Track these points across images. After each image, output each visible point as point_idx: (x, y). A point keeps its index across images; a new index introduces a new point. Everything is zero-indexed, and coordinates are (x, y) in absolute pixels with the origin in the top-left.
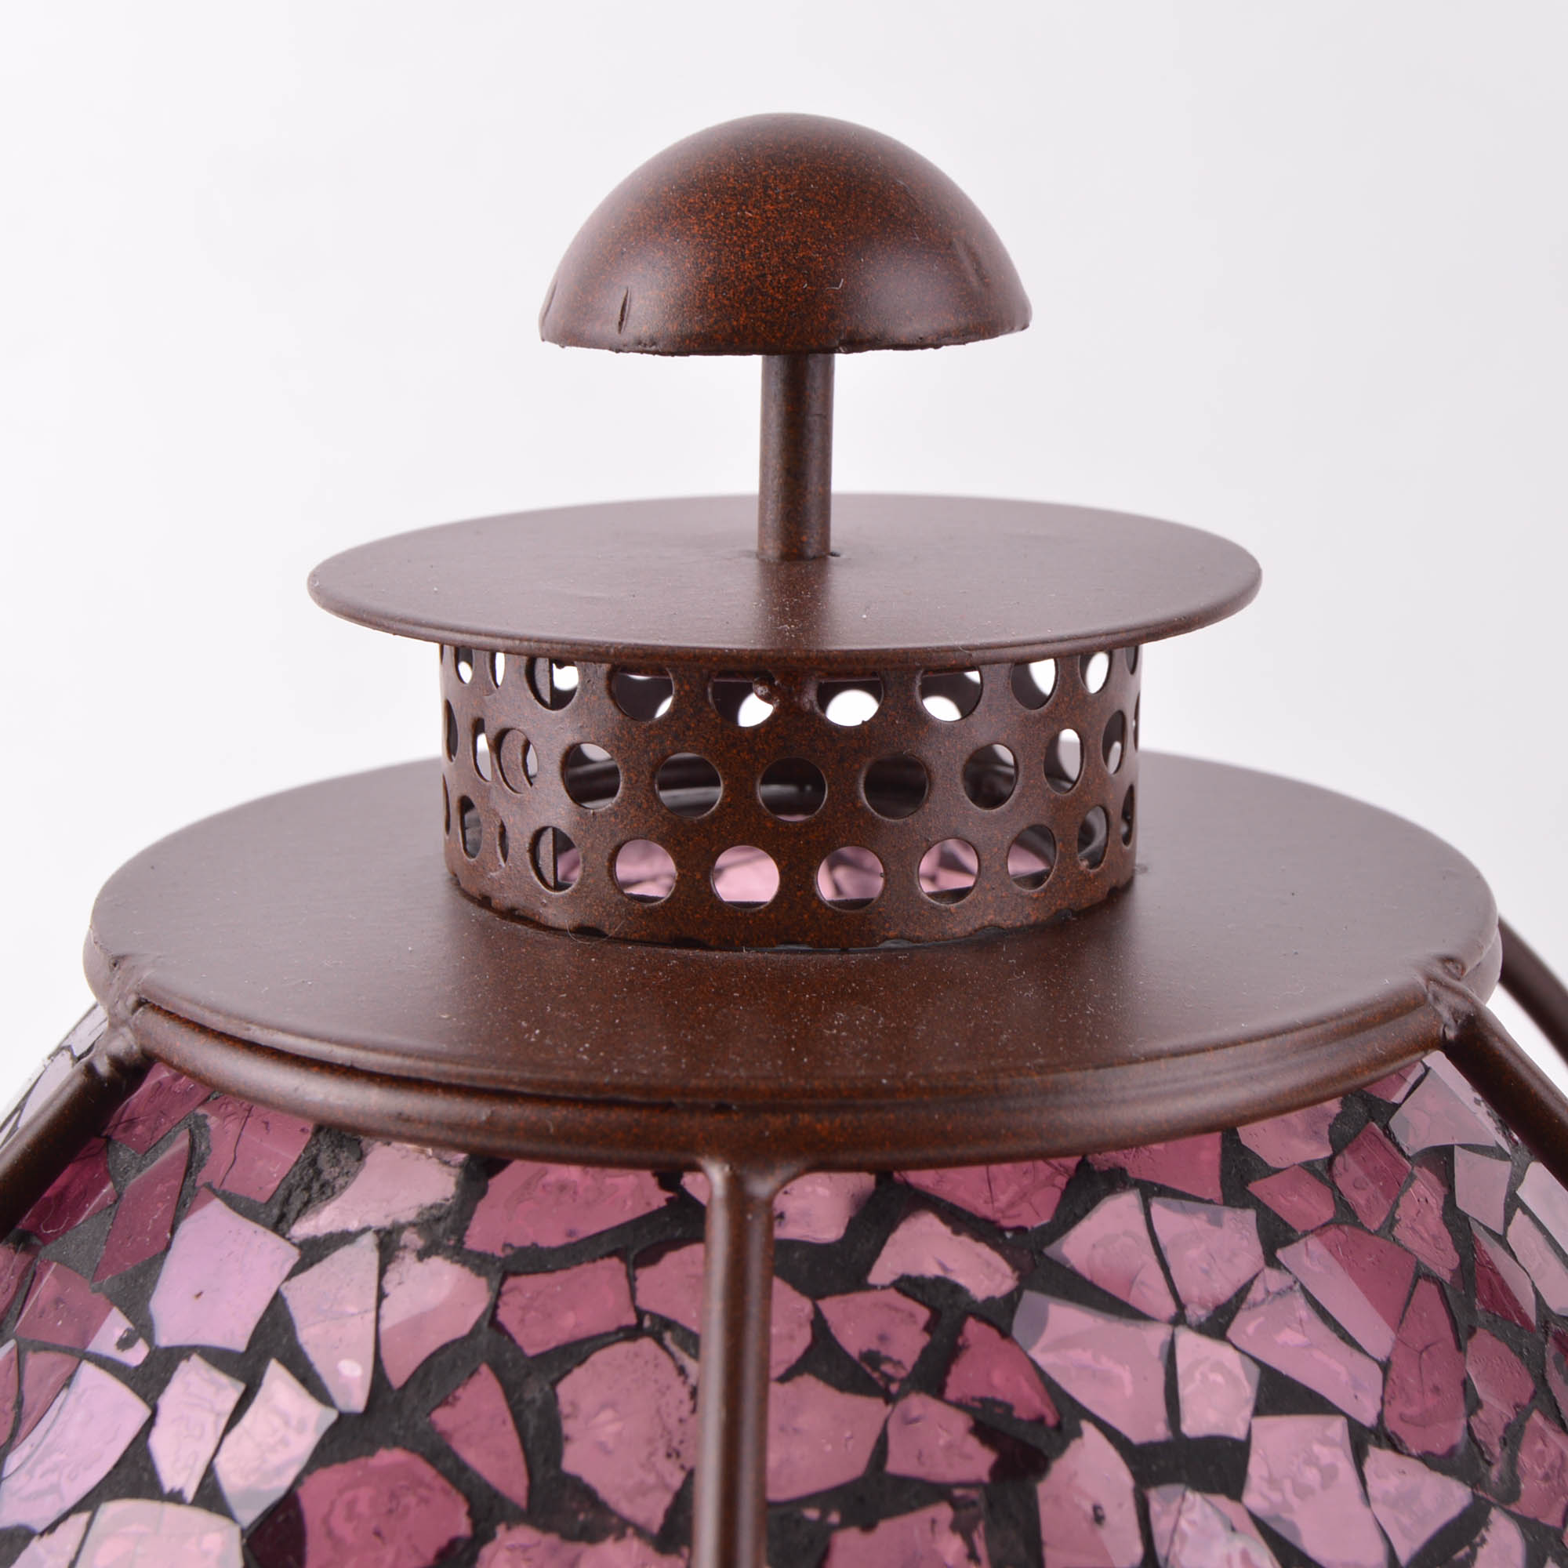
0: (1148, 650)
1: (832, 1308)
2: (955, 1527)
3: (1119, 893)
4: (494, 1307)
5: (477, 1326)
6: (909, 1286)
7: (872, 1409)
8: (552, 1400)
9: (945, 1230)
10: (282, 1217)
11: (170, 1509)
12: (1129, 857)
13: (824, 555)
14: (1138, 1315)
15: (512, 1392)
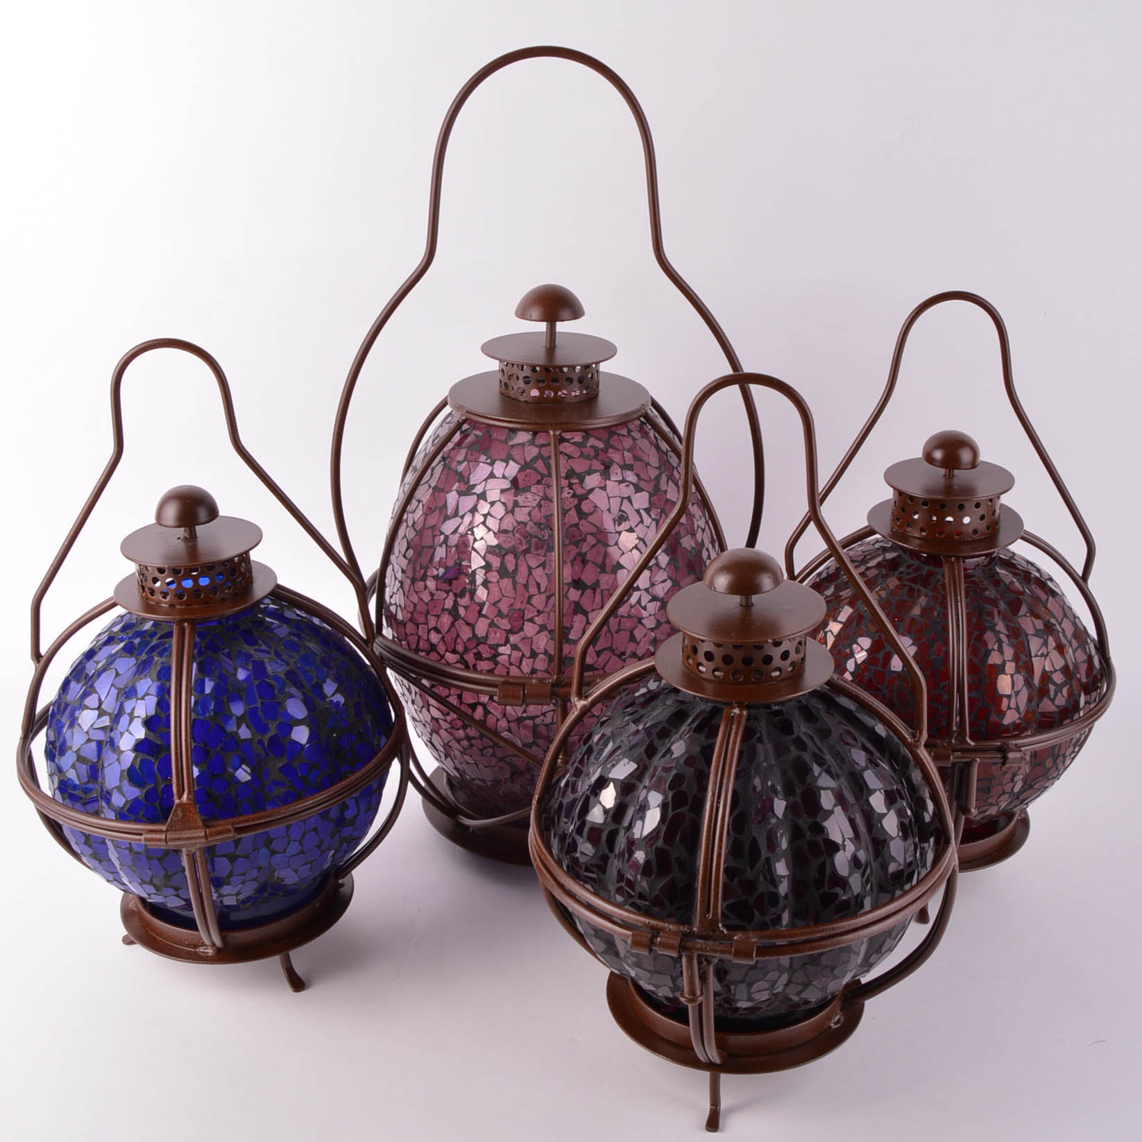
1: (583, 450)
2: (600, 475)
3: (597, 396)
4: (540, 451)
5: (538, 454)
6: (591, 447)
7: (589, 462)
8: (549, 462)
9: (595, 440)
13: (555, 347)
14: (619, 450)
15: (544, 462)
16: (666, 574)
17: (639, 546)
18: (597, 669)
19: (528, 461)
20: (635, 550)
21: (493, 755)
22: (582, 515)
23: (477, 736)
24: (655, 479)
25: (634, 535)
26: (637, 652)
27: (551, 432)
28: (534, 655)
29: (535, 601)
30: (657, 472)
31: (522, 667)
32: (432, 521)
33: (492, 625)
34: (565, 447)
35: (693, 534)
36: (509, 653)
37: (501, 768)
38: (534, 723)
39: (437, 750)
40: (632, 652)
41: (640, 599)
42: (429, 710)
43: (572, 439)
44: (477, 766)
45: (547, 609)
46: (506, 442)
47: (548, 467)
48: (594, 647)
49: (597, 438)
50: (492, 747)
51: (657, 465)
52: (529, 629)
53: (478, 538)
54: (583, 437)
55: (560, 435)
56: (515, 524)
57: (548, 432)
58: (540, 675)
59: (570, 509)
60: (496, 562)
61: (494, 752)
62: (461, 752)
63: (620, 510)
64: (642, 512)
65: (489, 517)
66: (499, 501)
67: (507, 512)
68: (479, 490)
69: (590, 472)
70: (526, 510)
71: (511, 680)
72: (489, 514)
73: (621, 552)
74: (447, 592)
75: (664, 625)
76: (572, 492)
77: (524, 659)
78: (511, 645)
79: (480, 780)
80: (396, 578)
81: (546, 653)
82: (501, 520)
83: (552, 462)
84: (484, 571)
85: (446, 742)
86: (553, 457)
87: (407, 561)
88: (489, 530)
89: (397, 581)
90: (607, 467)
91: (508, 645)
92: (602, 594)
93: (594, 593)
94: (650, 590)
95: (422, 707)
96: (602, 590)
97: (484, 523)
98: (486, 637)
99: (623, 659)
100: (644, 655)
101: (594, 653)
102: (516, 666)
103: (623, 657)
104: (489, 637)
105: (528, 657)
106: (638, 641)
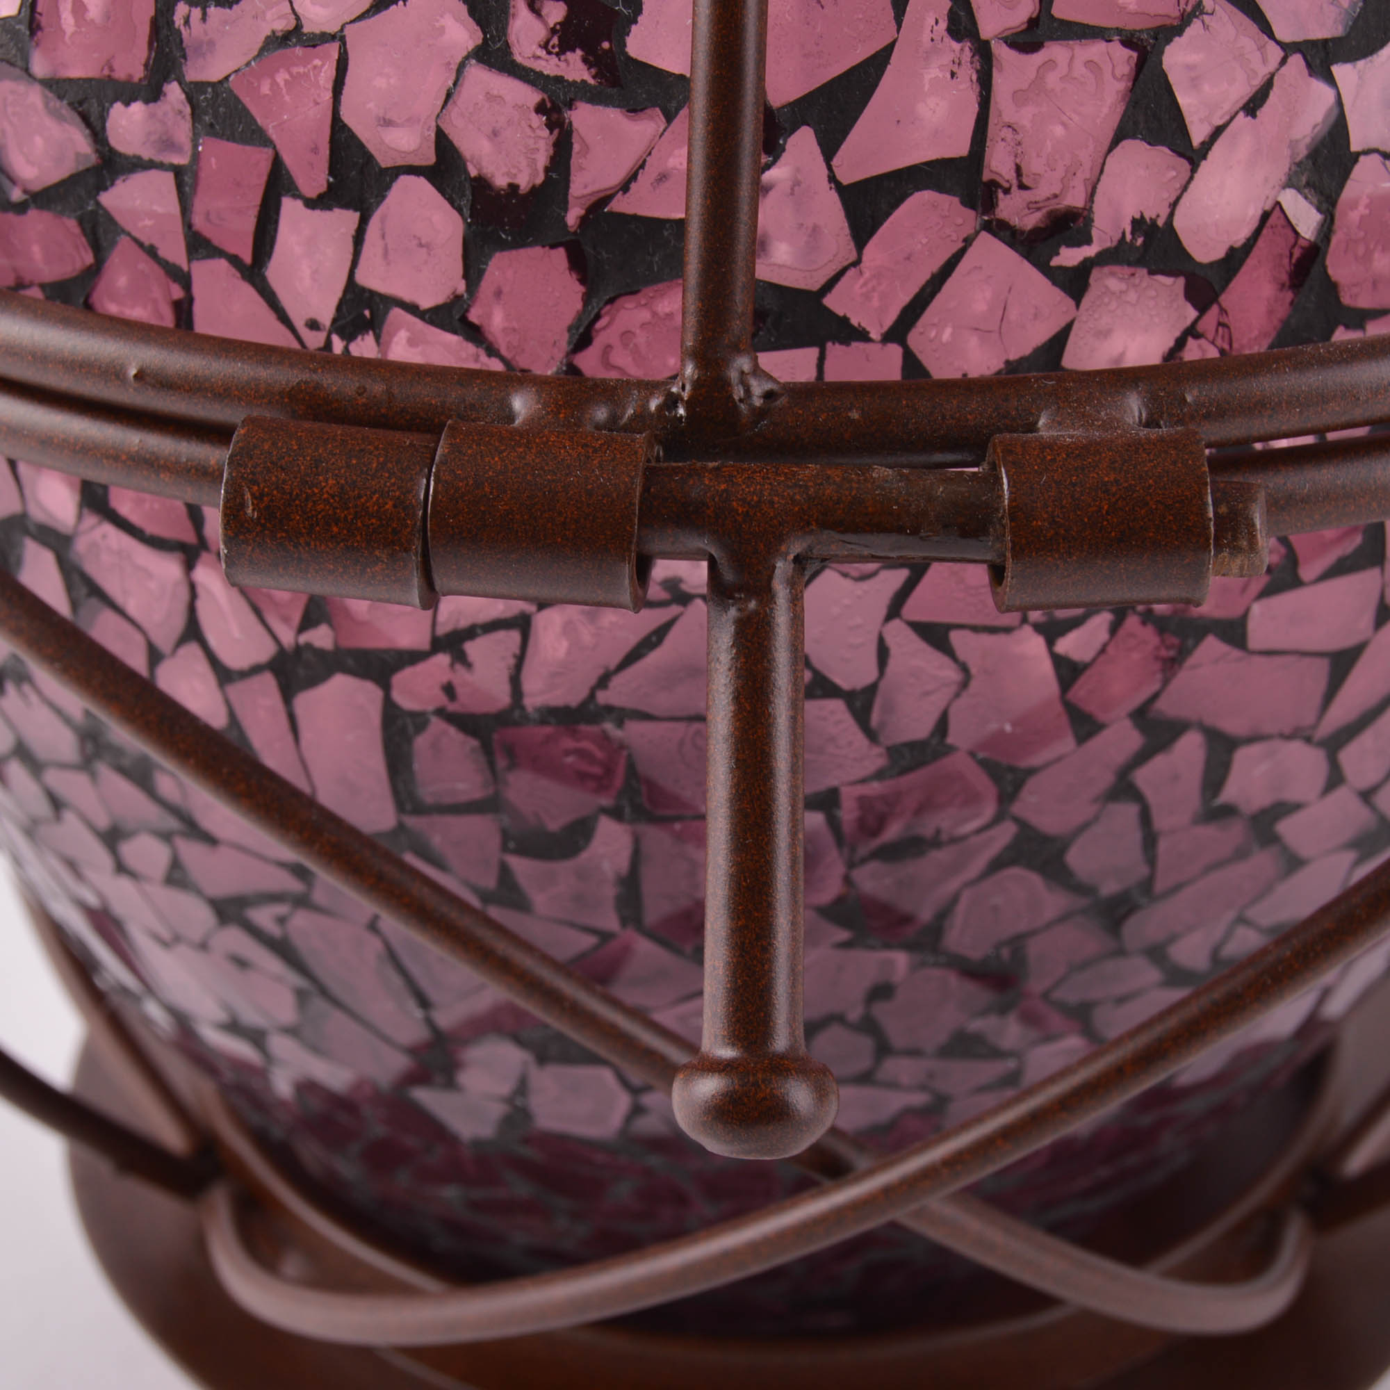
26: (1186, 232)
28: (355, 180)
31: (273, 272)
36: (181, 153)
40: (1139, 224)
48: (829, 148)
50: (166, 837)
77: (290, 208)
78: (193, 92)
81: (442, 166)
91: (174, 92)
98: (23, 28)
99: (1061, 268)
100: (1234, 259)
101: (834, 197)
102: (235, 260)
103: (1069, 257)
104: (43, 21)
105: (312, 193)
106: (1198, 135)
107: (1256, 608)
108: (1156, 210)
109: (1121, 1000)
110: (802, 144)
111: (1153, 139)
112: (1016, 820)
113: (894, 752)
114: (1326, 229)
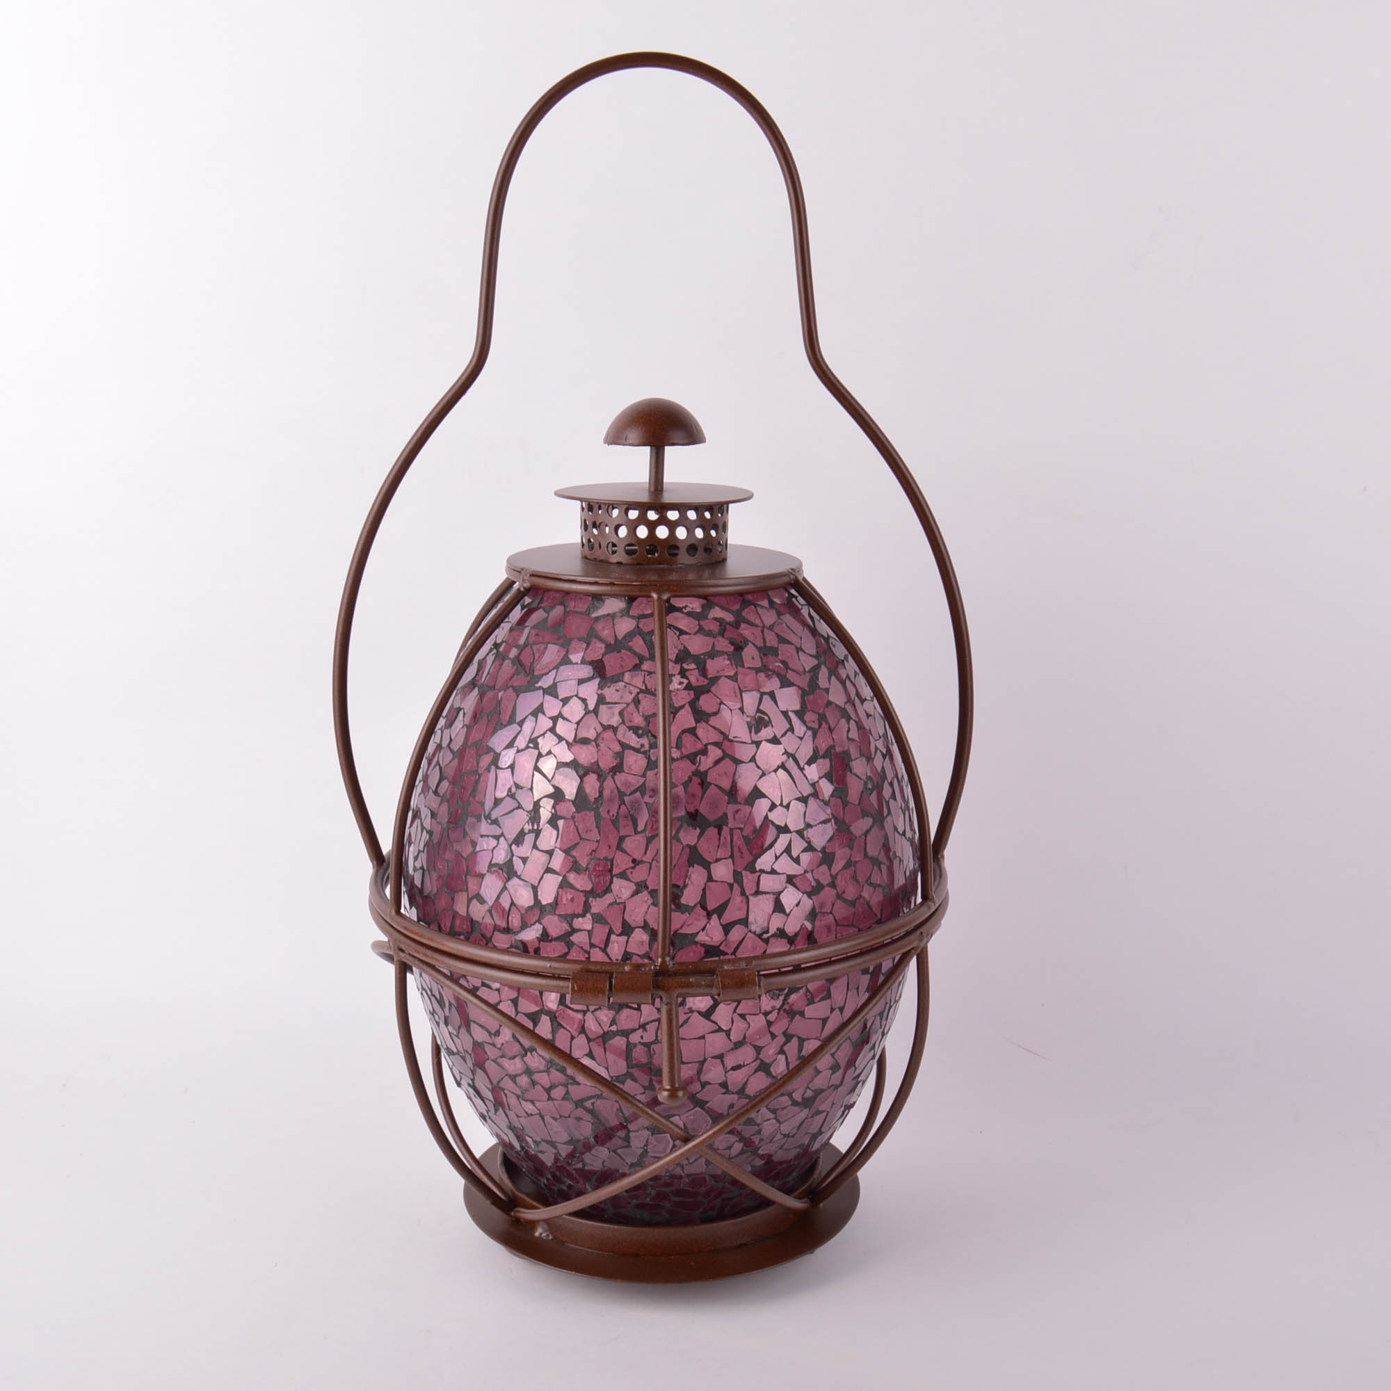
0: (730, 505)
1: (702, 622)
2: (728, 659)
3: (724, 560)
4: (638, 624)
5: (635, 628)
6: (715, 619)
7: (712, 639)
8: (651, 640)
9: (720, 610)
10: (589, 613)
11: (575, 666)
12: (726, 554)
13: (662, 490)
14: (757, 626)
15: (643, 639)
16: (829, 811)
17: (786, 765)
18: (724, 953)
19: (620, 637)
20: (780, 770)
21: (566, 1097)
22: (701, 716)
23: (542, 1068)
24: (810, 671)
25: (779, 749)
26: (787, 930)
27: (655, 596)
28: (627, 930)
29: (628, 844)
30: (814, 662)
31: (609, 949)
32: (476, 735)
33: (564, 885)
34: (676, 619)
35: (870, 759)
36: (589, 927)
37: (578, 1119)
38: (628, 1044)
39: (482, 1099)
40: (778, 929)
41: (789, 845)
42: (469, 1031)
43: (685, 608)
44: (542, 1118)
45: (648, 858)
46: (588, 613)
47: (650, 646)
49: (723, 608)
50: (566, 1085)
51: (813, 652)
52: (623, 889)
53: (544, 752)
54: (703, 606)
55: (668, 601)
56: (600, 729)
57: (650, 597)
58: (636, 960)
59: (683, 707)
60: (570, 790)
61: (567, 1093)
62: (518, 1097)
63: (758, 710)
64: (792, 715)
65: (560, 720)
66: (577, 696)
67: (587, 712)
68: (546, 682)
69: (712, 654)
70: (617, 709)
71: (592, 967)
72: (560, 715)
73: (760, 772)
74: (497, 838)
75: (826, 888)
76: (685, 681)
77: (613, 936)
78: (592, 915)
79: (547, 1142)
80: (423, 828)
81: (645, 926)
82: (578, 723)
83: (656, 639)
84: (552, 802)
85: (495, 1082)
86: (657, 632)
87: (440, 799)
88: (560, 739)
89: (425, 831)
90: (738, 648)
91: (588, 916)
92: (732, 835)
93: (719, 834)
94: (805, 833)
95: (459, 1028)
96: (731, 830)
97: (552, 730)
98: (554, 905)
99: (765, 938)
100: (796, 934)
101: (721, 927)
102: (600, 948)
103: (765, 936)
104: (559, 903)
105: (618, 933)
106: (788, 911)
107: (806, 1008)
108: (781, 926)
109: (783, 1109)
110: (715, 917)
111: (779, 912)
112: (760, 1059)
113: (735, 1044)
114: (813, 928)
